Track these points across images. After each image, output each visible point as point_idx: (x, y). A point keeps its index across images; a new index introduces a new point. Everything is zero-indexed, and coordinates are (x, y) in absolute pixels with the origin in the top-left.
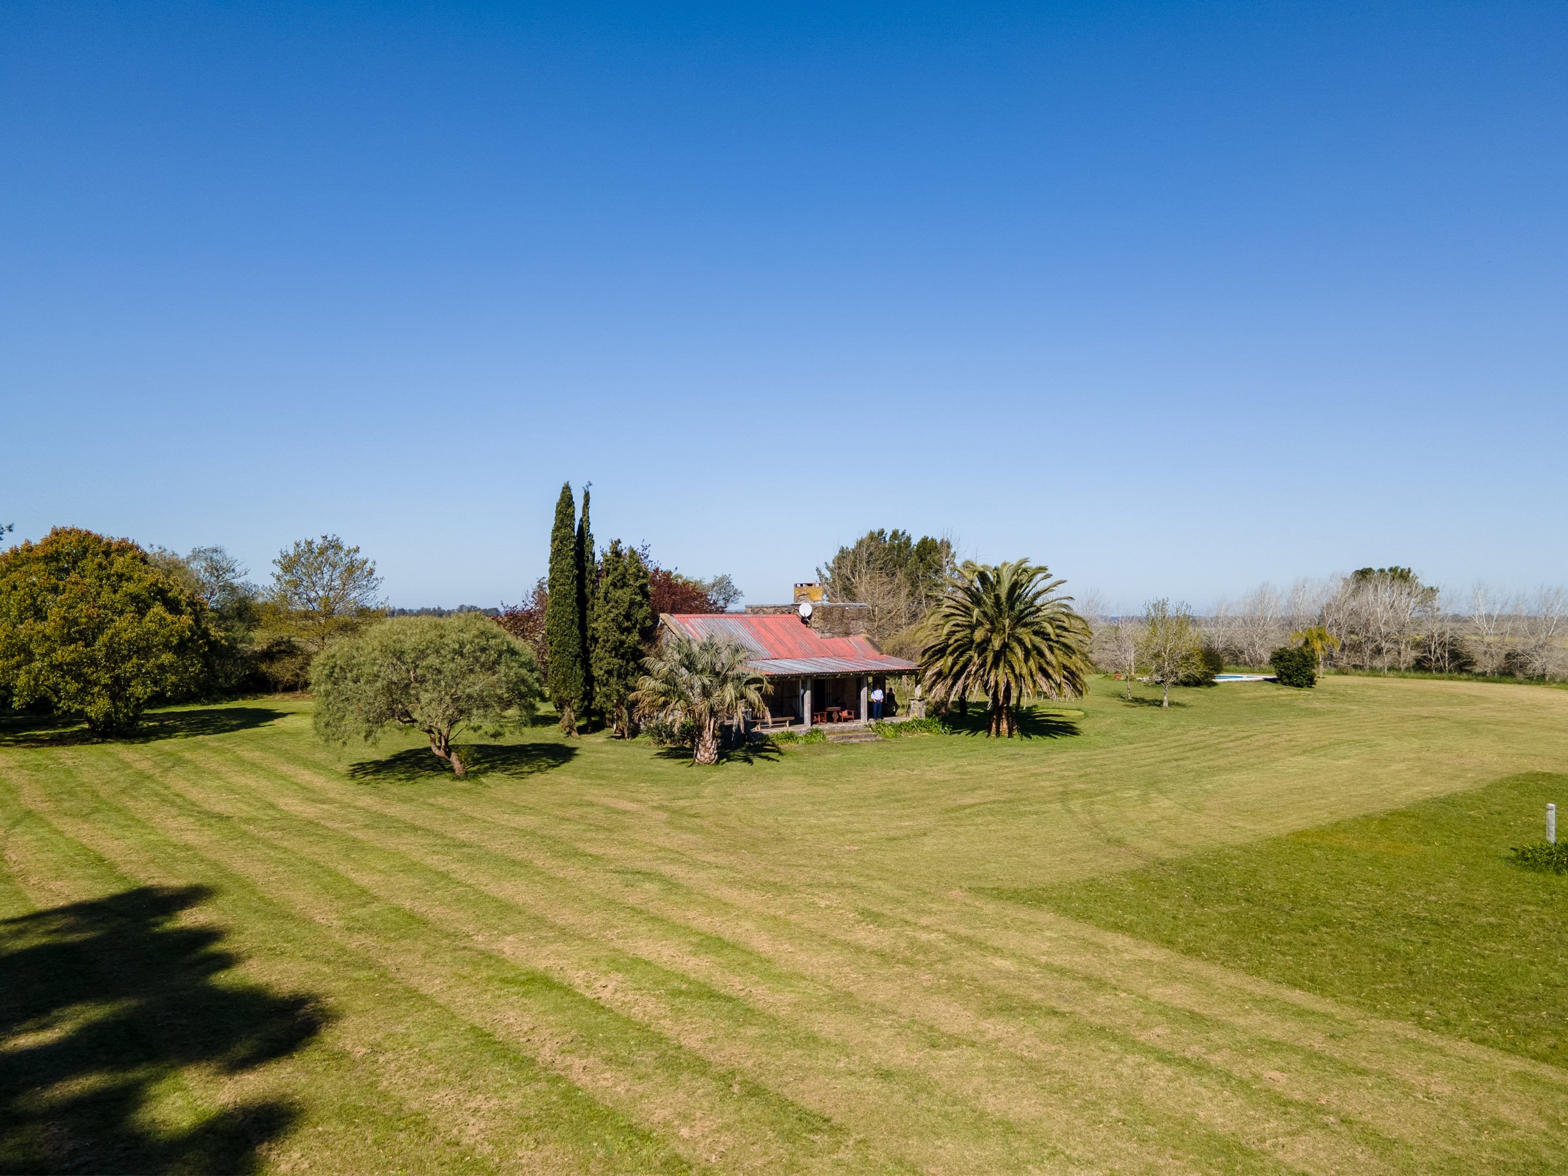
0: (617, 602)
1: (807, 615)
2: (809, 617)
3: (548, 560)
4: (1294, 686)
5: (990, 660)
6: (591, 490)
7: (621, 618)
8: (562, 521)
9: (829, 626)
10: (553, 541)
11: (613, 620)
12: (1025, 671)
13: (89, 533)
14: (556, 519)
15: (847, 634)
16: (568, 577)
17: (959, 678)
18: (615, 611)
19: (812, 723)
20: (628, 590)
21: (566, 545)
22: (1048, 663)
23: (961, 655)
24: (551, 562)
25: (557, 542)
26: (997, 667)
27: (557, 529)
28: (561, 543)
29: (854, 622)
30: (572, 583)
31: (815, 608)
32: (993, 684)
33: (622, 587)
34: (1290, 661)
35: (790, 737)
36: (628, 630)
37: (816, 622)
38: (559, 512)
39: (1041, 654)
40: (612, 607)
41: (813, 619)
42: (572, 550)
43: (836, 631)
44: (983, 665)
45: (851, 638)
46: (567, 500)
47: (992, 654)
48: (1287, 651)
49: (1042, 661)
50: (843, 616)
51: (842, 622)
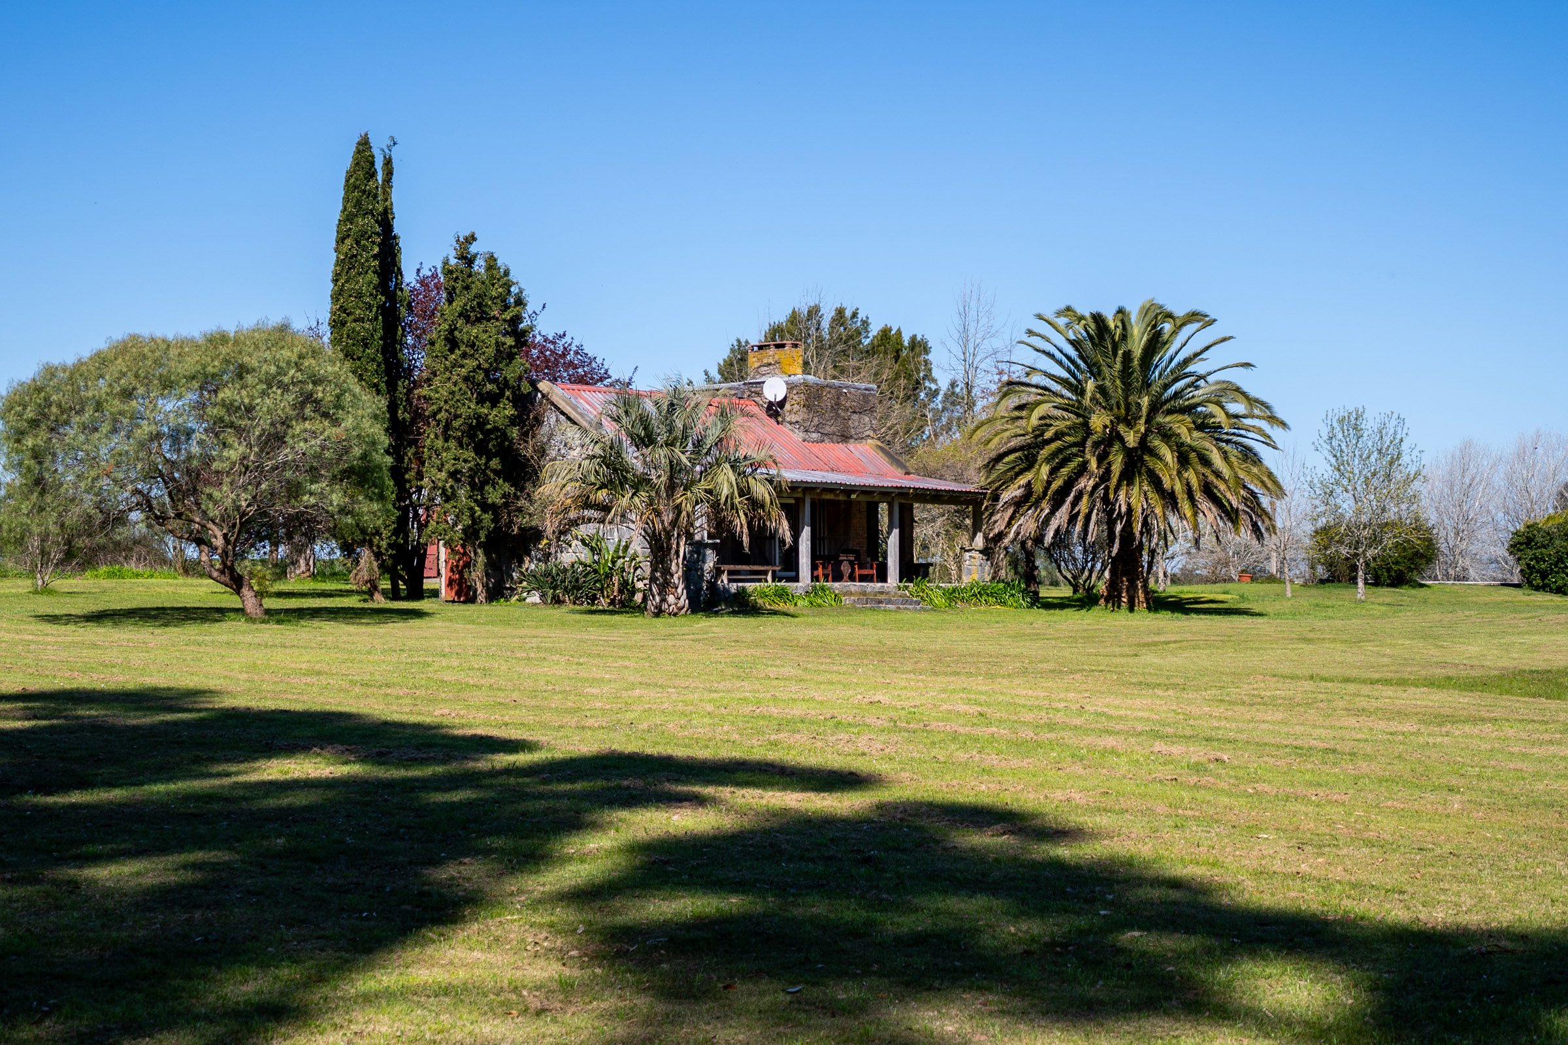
0: (473, 346)
1: (780, 398)
2: (782, 404)
3: (330, 276)
4: (1551, 591)
5: (1117, 468)
6: (395, 155)
7: (480, 376)
8: (358, 203)
9: (815, 421)
10: (341, 240)
11: (466, 379)
12: (1178, 487)
14: (346, 200)
15: (845, 438)
16: (370, 307)
17: (1062, 502)
18: (470, 363)
19: (815, 578)
20: (492, 326)
21: (364, 249)
22: (1218, 475)
23: (1063, 464)
24: (335, 281)
25: (348, 242)
26: (1130, 483)
27: (348, 218)
28: (358, 243)
29: (855, 417)
30: (376, 319)
31: (791, 387)
32: (1124, 509)
33: (479, 320)
34: (1544, 547)
35: (782, 595)
36: (493, 400)
37: (793, 413)
38: (350, 187)
39: (1205, 461)
40: (464, 355)
41: (787, 407)
42: (375, 257)
43: (828, 429)
44: (1105, 477)
45: (852, 445)
46: (367, 166)
47: (1120, 458)
48: (1539, 530)
49: (1207, 472)
50: (838, 404)
51: (838, 415)
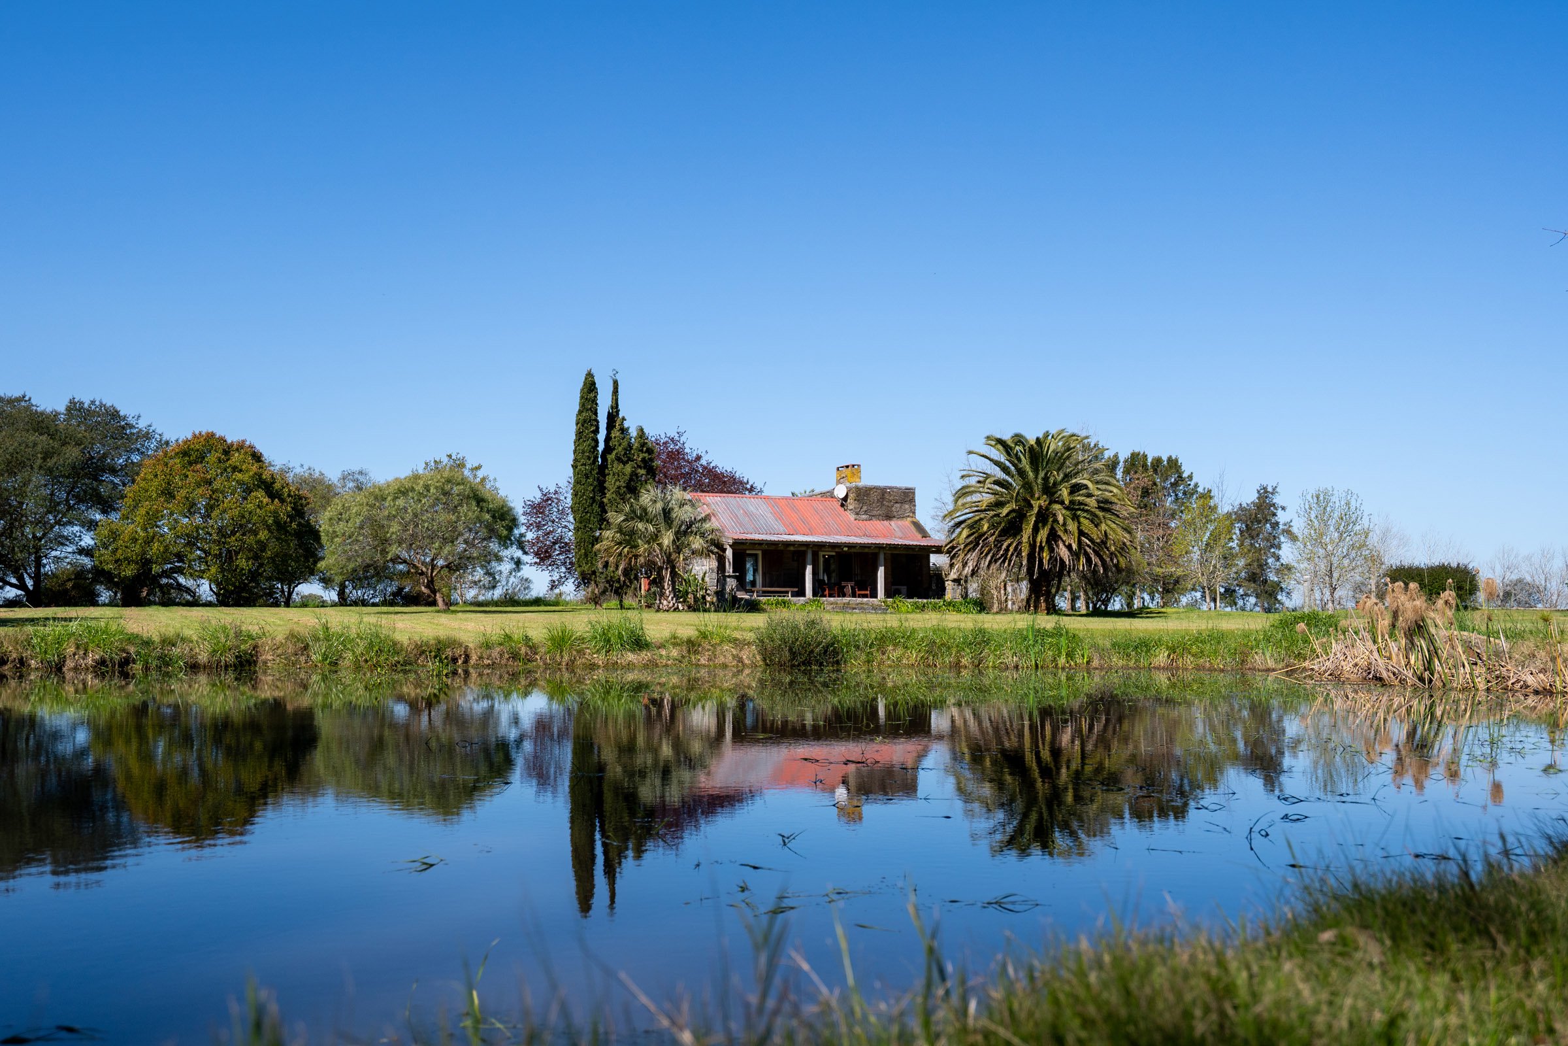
1: (842, 496)
2: (843, 499)
3: (573, 443)
6: (618, 377)
8: (583, 405)
9: (865, 508)
13: (213, 435)
14: (580, 404)
15: (889, 517)
19: (814, 596)
24: (575, 446)
25: (579, 425)
27: (580, 413)
28: (584, 424)
29: (897, 505)
31: (849, 490)
35: (786, 603)
37: (851, 504)
38: (581, 398)
41: (848, 500)
43: (875, 513)
46: (589, 385)
50: (883, 498)
51: (883, 505)
